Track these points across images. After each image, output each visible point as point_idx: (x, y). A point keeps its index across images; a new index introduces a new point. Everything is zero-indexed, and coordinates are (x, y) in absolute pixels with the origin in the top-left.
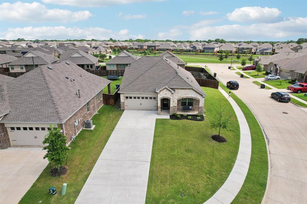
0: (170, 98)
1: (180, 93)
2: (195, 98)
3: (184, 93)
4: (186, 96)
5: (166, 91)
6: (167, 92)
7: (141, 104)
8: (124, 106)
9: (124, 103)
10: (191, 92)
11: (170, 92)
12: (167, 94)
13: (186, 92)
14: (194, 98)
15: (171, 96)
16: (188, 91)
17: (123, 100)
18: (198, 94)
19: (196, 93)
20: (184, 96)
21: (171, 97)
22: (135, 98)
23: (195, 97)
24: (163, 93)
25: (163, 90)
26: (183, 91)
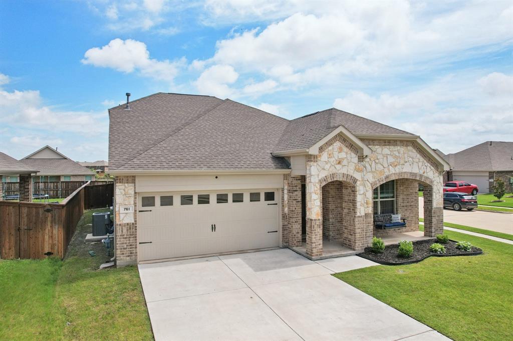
0: (355, 181)
1: (381, 160)
2: (421, 176)
3: (391, 159)
4: (398, 170)
5: (341, 150)
6: (343, 155)
7: (214, 228)
8: (133, 246)
9: (132, 227)
10: (410, 153)
11: (353, 155)
12: (345, 162)
13: (396, 157)
14: (418, 178)
15: (358, 170)
16: (402, 149)
17: (132, 211)
18: (427, 164)
19: (422, 159)
20: (393, 170)
21: (357, 176)
22: (187, 200)
23: (421, 172)
24: (330, 156)
25: (329, 143)
26: (386, 150)
